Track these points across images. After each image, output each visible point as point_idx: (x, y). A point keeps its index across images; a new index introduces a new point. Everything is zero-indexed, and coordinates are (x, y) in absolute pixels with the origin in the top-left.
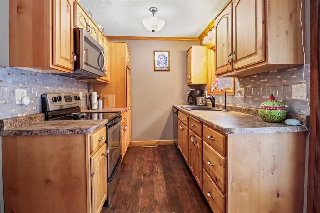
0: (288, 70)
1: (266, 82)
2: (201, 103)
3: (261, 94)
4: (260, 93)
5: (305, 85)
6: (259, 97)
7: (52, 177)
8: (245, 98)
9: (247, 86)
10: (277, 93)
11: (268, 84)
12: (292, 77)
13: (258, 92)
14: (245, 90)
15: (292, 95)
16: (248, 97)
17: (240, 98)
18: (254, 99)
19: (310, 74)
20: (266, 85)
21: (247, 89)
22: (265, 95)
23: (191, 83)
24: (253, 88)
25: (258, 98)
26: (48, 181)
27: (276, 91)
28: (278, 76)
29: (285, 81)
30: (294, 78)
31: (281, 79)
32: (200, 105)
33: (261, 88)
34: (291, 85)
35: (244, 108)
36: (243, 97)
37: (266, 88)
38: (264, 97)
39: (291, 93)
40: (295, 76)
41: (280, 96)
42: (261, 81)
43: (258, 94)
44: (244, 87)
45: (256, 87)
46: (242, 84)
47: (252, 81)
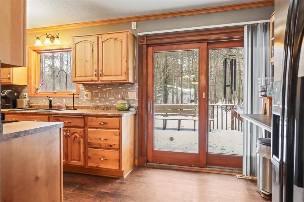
0: (126, 85)
1: (111, 90)
2: (27, 106)
3: (107, 96)
5: (135, 93)
7: (39, 175)
9: (94, 91)
10: (119, 96)
11: (113, 91)
12: (128, 88)
13: (105, 95)
14: (92, 93)
15: (128, 97)
16: (95, 98)
17: (85, 99)
18: (101, 100)
19: (138, 88)
20: (112, 91)
21: (94, 93)
22: (110, 97)
23: (11, 83)
24: (99, 93)
25: (105, 99)
26: (37, 178)
27: (119, 95)
28: (120, 87)
29: (124, 90)
30: (130, 89)
31: (122, 89)
32: (26, 107)
33: (107, 93)
34: (128, 92)
35: (92, 106)
36: (90, 98)
37: (111, 93)
38: (110, 98)
39: (128, 96)
40: (130, 88)
42: (107, 88)
43: (105, 96)
44: (90, 92)
45: (102, 92)
46: (88, 89)
47: (98, 88)
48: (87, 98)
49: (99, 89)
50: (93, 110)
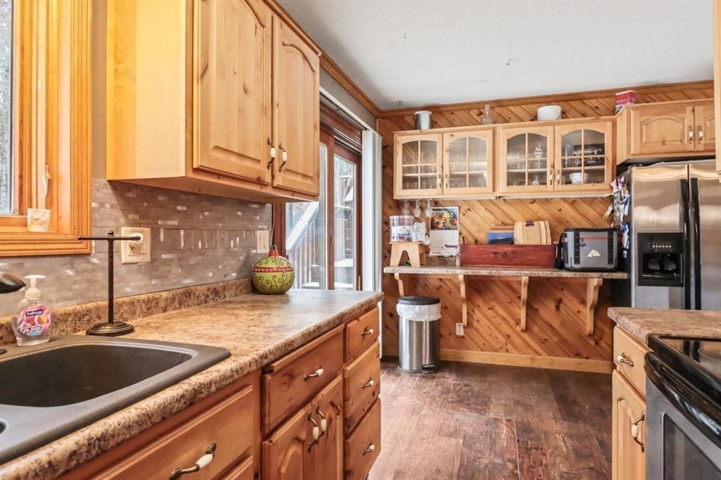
3: (207, 247)
4: (203, 245)
5: (268, 233)
6: (200, 254)
8: (153, 260)
9: (160, 223)
11: (222, 224)
13: (200, 243)
14: (154, 235)
15: (256, 247)
16: (164, 256)
17: (128, 263)
18: (188, 261)
21: (162, 230)
24: (182, 231)
25: (200, 258)
27: (237, 239)
28: (238, 210)
29: (247, 223)
30: (258, 221)
31: (243, 221)
33: (206, 232)
34: (254, 231)
35: (161, 295)
36: (147, 258)
37: (218, 232)
39: (255, 242)
40: (258, 218)
41: (242, 249)
43: (200, 247)
44: (146, 225)
45: (192, 228)
46: (137, 212)
47: (179, 208)
48: (135, 259)
49: (180, 211)
50: (171, 312)
